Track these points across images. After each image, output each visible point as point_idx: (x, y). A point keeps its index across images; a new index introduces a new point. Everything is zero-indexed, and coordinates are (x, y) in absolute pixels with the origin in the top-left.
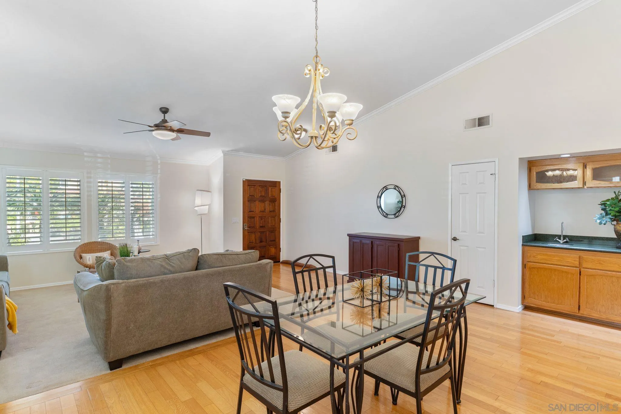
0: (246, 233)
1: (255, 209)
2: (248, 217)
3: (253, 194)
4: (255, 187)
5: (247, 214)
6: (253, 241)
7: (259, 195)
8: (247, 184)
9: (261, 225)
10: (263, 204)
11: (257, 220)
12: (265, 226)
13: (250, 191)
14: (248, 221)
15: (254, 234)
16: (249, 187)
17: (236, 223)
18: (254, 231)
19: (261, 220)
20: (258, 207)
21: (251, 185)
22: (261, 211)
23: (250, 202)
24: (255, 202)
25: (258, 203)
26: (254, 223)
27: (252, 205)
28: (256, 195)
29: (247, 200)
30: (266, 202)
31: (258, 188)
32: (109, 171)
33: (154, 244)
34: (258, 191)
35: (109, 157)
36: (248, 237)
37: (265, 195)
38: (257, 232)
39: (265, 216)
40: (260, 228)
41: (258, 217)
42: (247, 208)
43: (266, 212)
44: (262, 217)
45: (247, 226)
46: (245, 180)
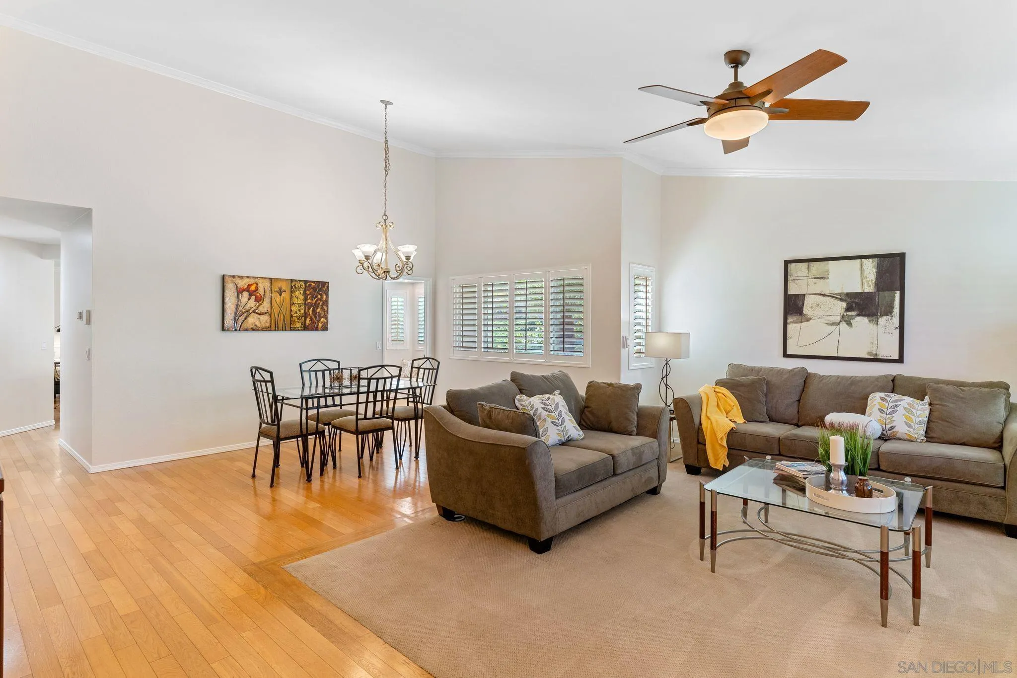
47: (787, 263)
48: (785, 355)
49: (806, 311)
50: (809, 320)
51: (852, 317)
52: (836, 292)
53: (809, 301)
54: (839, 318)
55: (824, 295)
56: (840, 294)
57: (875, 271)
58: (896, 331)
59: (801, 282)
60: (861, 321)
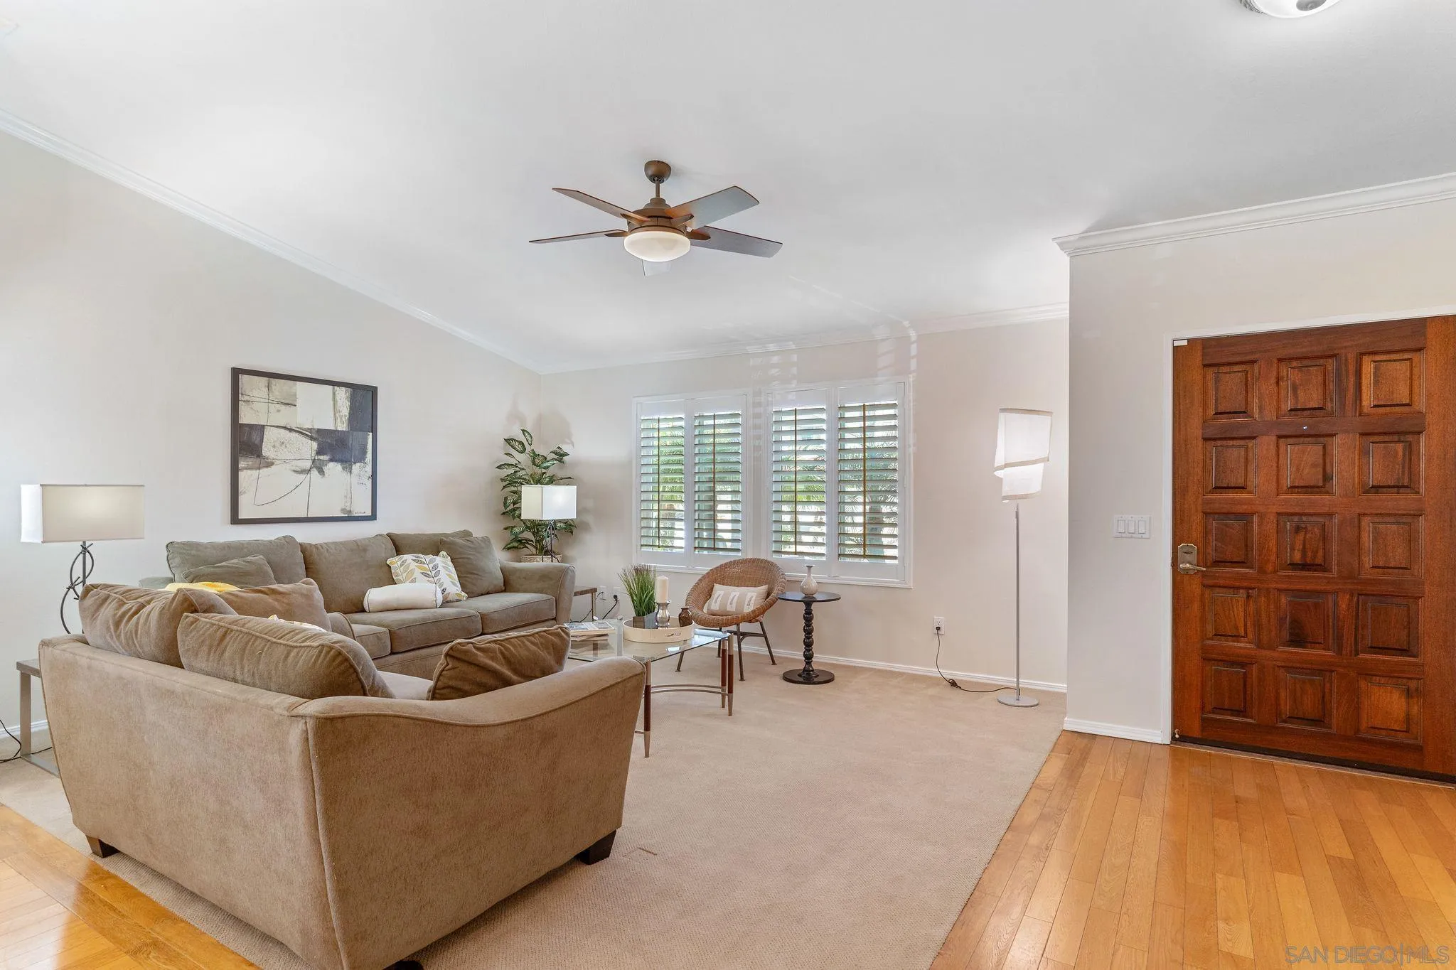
0: (1195, 587)
1: (1251, 475)
2: (1206, 514)
3: (1237, 405)
4: (1256, 367)
5: (1200, 501)
6: (1237, 628)
7: (1279, 408)
8: (1197, 359)
9: (1297, 557)
10: (1312, 452)
11: (1263, 530)
12: (1323, 568)
13: (1217, 389)
14: (1206, 532)
15: (1248, 597)
16: (1211, 373)
17: (1132, 537)
18: (1245, 584)
19: (1298, 529)
20: (1275, 465)
21: (1223, 364)
22: (1293, 488)
23: (1219, 443)
24: (1254, 441)
25: (1273, 448)
26: (1246, 546)
27: (1234, 454)
28: (1261, 408)
29: (1199, 433)
30: (1336, 440)
31: (1275, 373)
32: (794, 385)
33: (897, 585)
34: (1273, 388)
35: (793, 347)
36: (1203, 605)
37: (1329, 405)
38: (1268, 590)
39: (1326, 510)
40: (1291, 573)
41: (1273, 518)
42: (1199, 470)
43: (1336, 489)
44: (1304, 518)
45: (1202, 554)
46: (1185, 343)
47: (236, 372)
48: (236, 520)
49: (267, 451)
50: (270, 464)
51: (324, 463)
52: (307, 427)
53: (270, 436)
54: (308, 464)
55: (291, 430)
56: (310, 430)
57: (348, 404)
58: (369, 483)
59: (255, 406)
60: (334, 468)
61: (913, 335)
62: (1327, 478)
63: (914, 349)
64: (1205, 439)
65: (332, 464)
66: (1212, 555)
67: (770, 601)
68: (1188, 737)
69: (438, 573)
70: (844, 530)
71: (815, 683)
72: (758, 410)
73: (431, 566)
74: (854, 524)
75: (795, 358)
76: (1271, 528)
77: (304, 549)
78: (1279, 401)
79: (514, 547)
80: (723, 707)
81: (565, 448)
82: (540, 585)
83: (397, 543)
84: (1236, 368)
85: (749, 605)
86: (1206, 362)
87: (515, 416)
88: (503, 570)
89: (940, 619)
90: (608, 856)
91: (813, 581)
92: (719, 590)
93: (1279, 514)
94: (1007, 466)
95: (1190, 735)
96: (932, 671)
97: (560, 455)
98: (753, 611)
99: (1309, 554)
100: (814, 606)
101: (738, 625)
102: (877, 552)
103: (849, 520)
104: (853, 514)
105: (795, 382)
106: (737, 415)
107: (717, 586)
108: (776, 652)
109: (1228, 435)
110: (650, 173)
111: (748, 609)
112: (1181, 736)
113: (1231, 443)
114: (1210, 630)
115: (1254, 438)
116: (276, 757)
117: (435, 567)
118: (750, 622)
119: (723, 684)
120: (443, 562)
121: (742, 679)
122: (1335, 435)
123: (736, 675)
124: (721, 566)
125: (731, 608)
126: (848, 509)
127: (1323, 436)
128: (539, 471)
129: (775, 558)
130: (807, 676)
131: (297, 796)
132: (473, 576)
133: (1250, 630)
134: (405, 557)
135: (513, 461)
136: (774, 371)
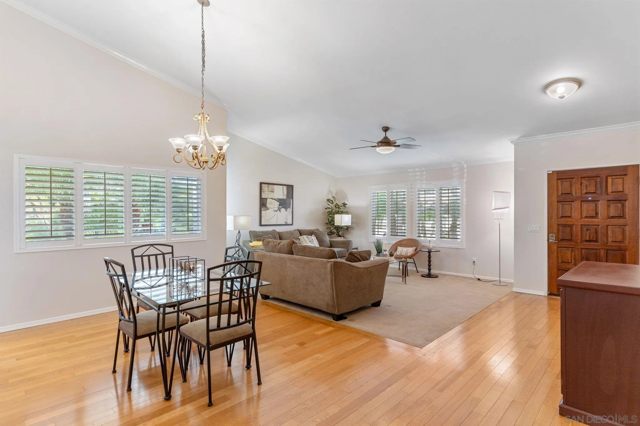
0: (555, 247)
1: (573, 213)
2: (558, 225)
3: (568, 191)
4: (574, 180)
5: (556, 221)
6: (568, 260)
7: (581, 192)
8: (555, 177)
9: (587, 238)
10: (592, 205)
11: (577, 230)
12: (596, 241)
13: (562, 187)
14: (558, 230)
15: (572, 250)
16: (559, 181)
17: (534, 232)
18: (571, 247)
19: (588, 230)
20: (580, 210)
21: (563, 179)
22: (586, 217)
23: (563, 203)
24: (573, 202)
25: (579, 204)
26: (571, 234)
27: (567, 207)
28: (576, 193)
29: (556, 200)
30: (600, 202)
31: (580, 182)
32: (424, 182)
33: (460, 248)
34: (579, 186)
35: (424, 169)
36: (558, 253)
37: (597, 191)
38: (578, 248)
39: (596, 224)
40: (585, 243)
41: (580, 226)
42: (556, 211)
43: (600, 217)
44: (590, 226)
45: (557, 238)
46: (551, 172)
47: (261, 184)
48: (261, 225)
49: (268, 205)
50: (268, 209)
51: (281, 208)
52: (276, 198)
53: (269, 201)
54: (277, 209)
55: (273, 199)
56: (277, 199)
57: (286, 191)
58: (291, 214)
59: (265, 193)
60: (283, 210)
61: (465, 166)
62: (597, 214)
63: (465, 171)
64: (558, 202)
65: (282, 209)
66: (560, 237)
67: (416, 252)
68: (553, 294)
69: (313, 241)
70: (442, 229)
71: (432, 278)
72: (412, 190)
73: (311, 239)
74: (445, 228)
75: (425, 173)
76: (579, 229)
77: (279, 233)
78: (581, 190)
79: (330, 234)
80: (403, 281)
81: (346, 202)
82: (342, 246)
83: (300, 232)
84: (568, 180)
85: (409, 253)
86: (558, 178)
87: (330, 192)
88: (330, 241)
89: (475, 259)
90: (379, 306)
91: (431, 245)
92: (399, 249)
93: (582, 225)
94: (496, 209)
95: (554, 293)
96: (472, 276)
97: (344, 205)
98: (411, 255)
99: (591, 237)
100: (431, 254)
101: (406, 259)
102: (455, 237)
103: (443, 226)
104: (445, 224)
105: (425, 181)
106: (405, 192)
107: (398, 247)
108: (419, 270)
109: (565, 201)
110: (383, 129)
111: (409, 254)
112: (550, 294)
113: (566, 203)
114: (560, 260)
115: (574, 201)
116: (323, 270)
117: (312, 239)
118: (410, 258)
119: (403, 275)
120: (313, 237)
121: (408, 276)
122: (599, 201)
123: (407, 275)
124: (400, 241)
125: (404, 254)
126: (443, 223)
127: (596, 201)
128: (337, 209)
129: (418, 238)
130: (429, 276)
131: (329, 277)
132: (321, 242)
133: (573, 261)
134: (304, 236)
135: (329, 207)
136: (417, 177)
